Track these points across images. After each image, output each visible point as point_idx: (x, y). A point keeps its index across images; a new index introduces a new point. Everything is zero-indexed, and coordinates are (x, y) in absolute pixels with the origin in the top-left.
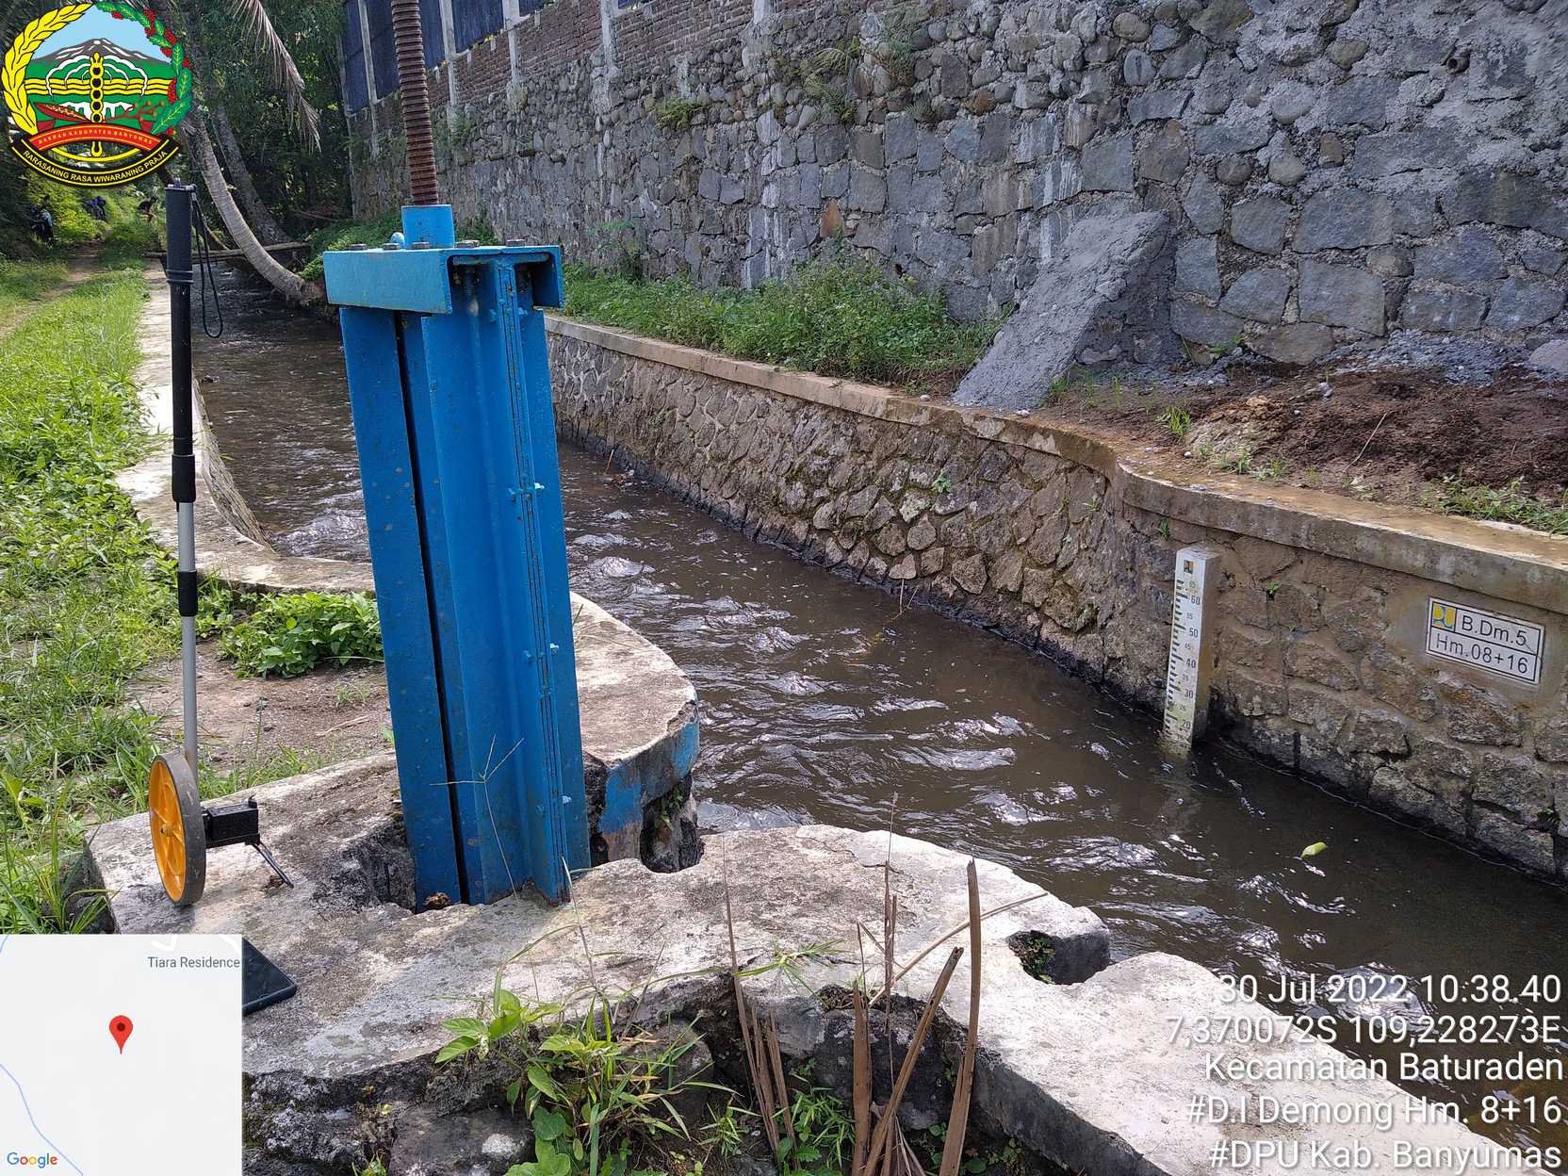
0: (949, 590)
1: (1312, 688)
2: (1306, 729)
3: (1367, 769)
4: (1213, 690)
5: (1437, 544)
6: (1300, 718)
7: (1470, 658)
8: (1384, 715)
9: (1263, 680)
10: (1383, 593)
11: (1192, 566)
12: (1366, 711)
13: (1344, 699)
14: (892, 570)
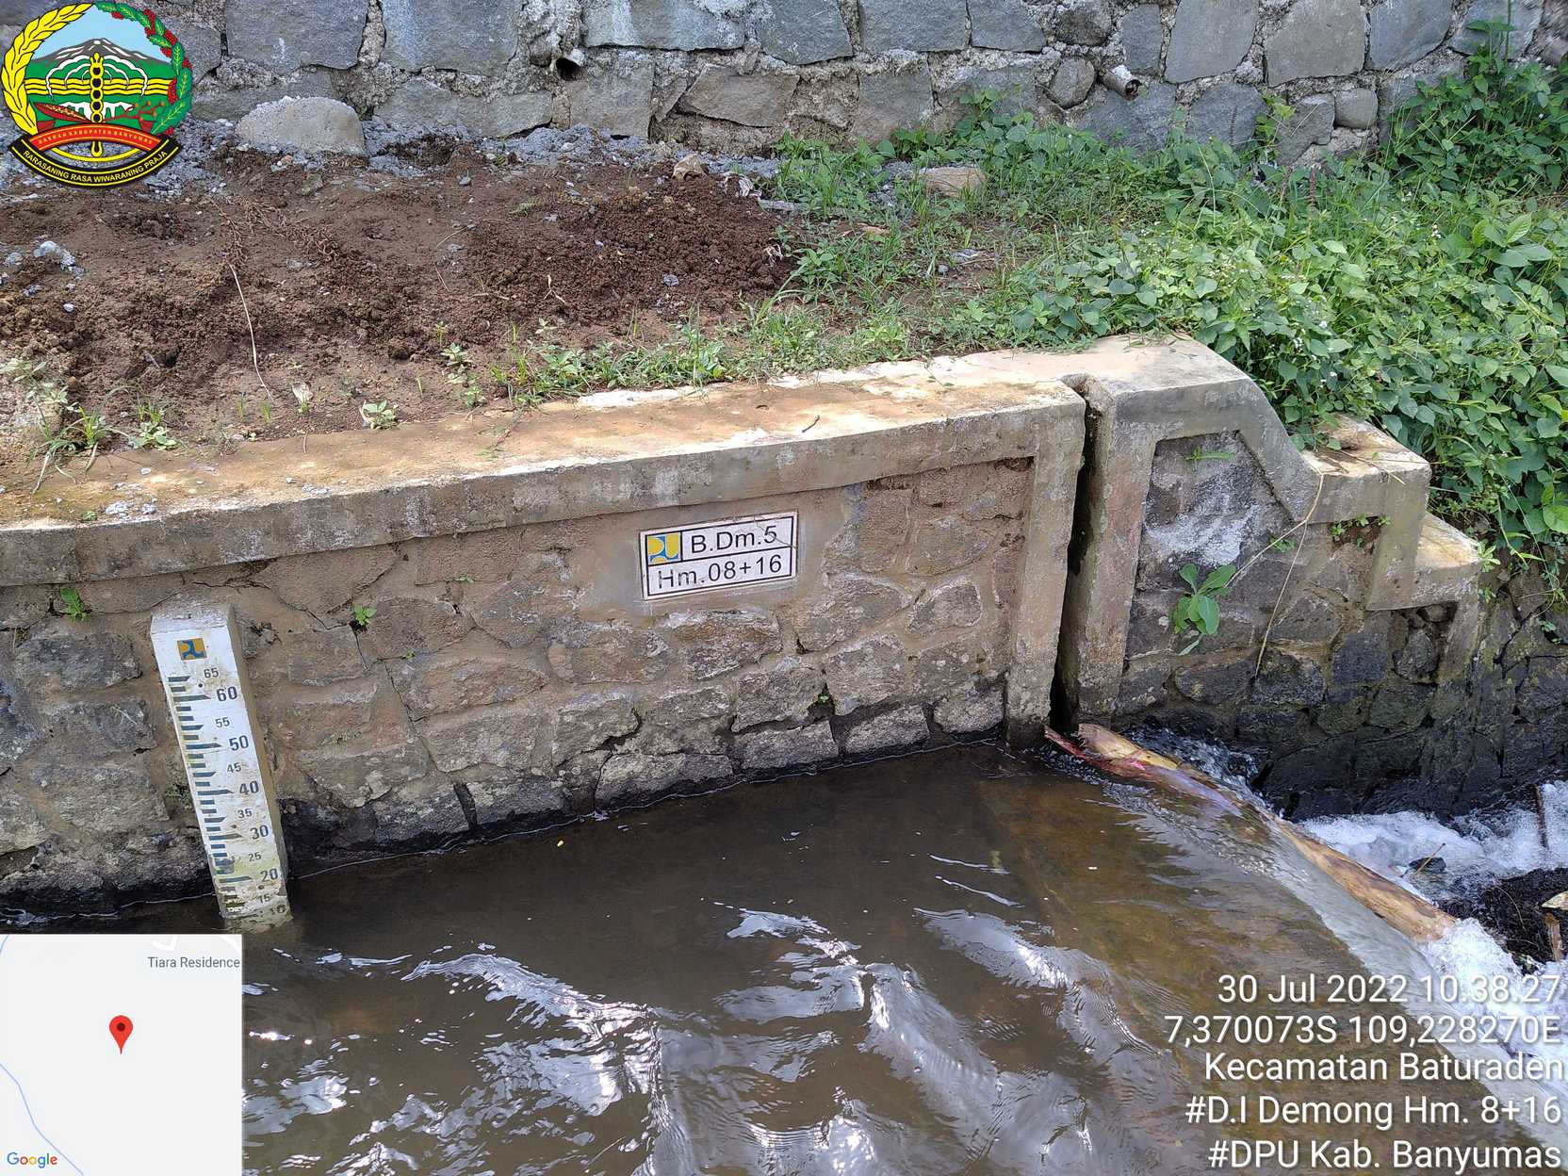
2: (474, 773)
3: (586, 773)
5: (647, 462)
6: (458, 764)
7: (708, 583)
8: (597, 700)
9: (379, 747)
10: (566, 551)
12: (568, 707)
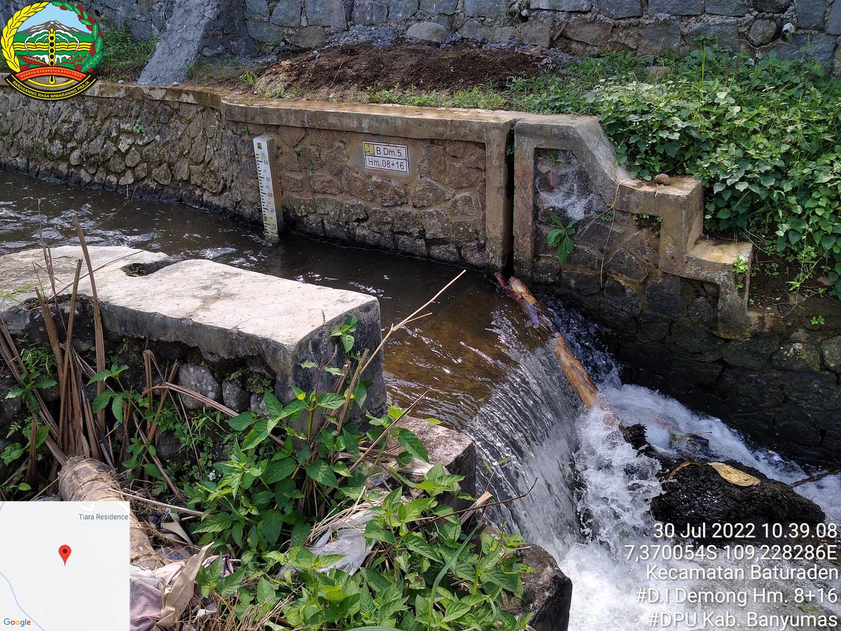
0: (153, 185)
1: (324, 196)
2: (326, 217)
3: (353, 229)
4: (283, 207)
5: (360, 115)
6: (322, 212)
7: (382, 167)
8: (355, 202)
9: (304, 197)
10: (344, 143)
11: (261, 145)
12: (347, 202)
13: (338, 198)
14: (121, 181)
